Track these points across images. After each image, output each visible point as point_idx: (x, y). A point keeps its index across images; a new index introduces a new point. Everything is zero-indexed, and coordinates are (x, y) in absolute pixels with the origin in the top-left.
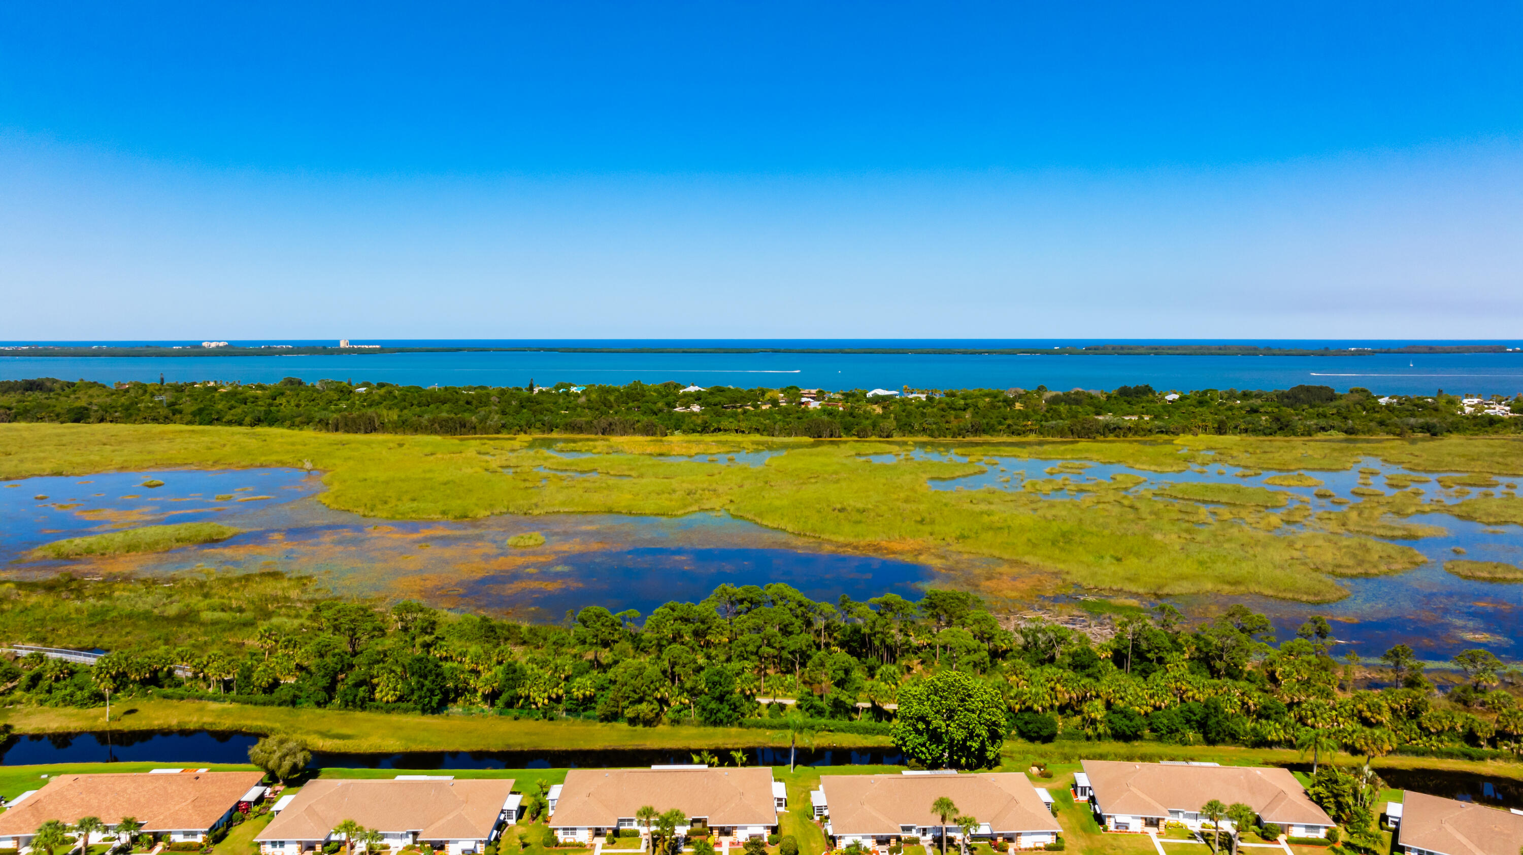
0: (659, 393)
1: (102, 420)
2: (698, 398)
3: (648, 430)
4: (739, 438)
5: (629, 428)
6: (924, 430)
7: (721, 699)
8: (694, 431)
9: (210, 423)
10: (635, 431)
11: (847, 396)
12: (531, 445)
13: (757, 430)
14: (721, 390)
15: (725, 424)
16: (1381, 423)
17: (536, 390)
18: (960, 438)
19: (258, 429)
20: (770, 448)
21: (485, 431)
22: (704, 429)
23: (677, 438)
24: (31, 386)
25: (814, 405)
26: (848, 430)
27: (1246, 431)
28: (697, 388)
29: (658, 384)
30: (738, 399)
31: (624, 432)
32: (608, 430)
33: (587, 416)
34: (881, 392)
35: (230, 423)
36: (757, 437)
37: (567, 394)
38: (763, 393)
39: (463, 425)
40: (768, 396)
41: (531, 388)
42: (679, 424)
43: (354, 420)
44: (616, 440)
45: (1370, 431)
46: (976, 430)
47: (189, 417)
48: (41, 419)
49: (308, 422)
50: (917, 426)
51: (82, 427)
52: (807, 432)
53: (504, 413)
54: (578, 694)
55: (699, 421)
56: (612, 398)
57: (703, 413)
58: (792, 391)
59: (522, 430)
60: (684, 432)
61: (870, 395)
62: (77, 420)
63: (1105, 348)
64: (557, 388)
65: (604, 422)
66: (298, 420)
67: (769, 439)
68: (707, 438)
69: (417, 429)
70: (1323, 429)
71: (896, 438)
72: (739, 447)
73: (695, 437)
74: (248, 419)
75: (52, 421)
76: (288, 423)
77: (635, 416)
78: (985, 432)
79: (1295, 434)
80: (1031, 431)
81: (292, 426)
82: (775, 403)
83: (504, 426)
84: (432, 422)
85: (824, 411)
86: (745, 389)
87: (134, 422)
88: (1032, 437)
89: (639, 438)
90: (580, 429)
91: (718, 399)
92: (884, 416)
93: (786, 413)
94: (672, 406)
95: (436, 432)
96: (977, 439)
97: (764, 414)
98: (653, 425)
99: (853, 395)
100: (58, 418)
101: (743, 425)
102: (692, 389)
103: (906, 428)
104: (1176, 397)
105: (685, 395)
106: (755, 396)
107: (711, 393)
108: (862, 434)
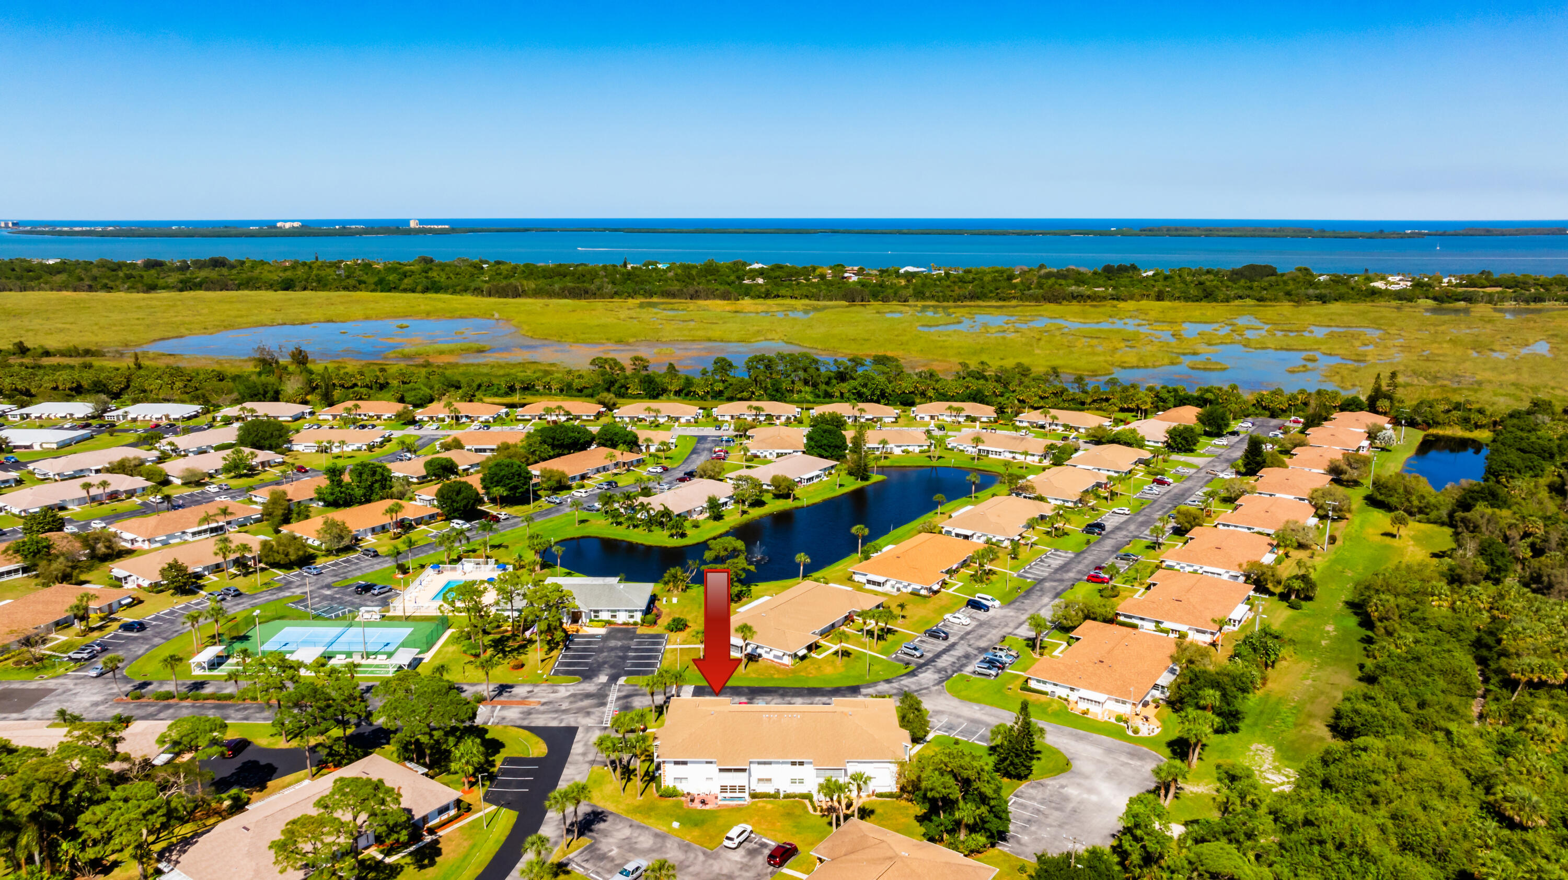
0: (731, 269)
1: (305, 289)
2: (761, 273)
3: (725, 296)
4: (793, 302)
5: (711, 295)
6: (933, 296)
7: (777, 391)
8: (759, 297)
9: (390, 291)
10: (715, 297)
11: (882, 272)
12: (641, 306)
13: (807, 297)
14: (780, 267)
15: (783, 292)
16: (1288, 294)
17: (629, 267)
18: (959, 303)
19: (429, 295)
20: (816, 309)
21: (603, 297)
22: (767, 296)
23: (747, 303)
24: (217, 263)
25: (855, 278)
26: (875, 296)
27: (1179, 298)
28: (760, 265)
29: (728, 263)
30: (793, 274)
31: (707, 298)
32: (695, 296)
33: (676, 286)
34: (911, 269)
35: (405, 290)
36: (807, 301)
37: (656, 269)
38: (814, 269)
39: (586, 292)
40: (818, 272)
41: (625, 265)
42: (748, 292)
43: (503, 288)
44: (701, 302)
45: (1276, 299)
46: (973, 297)
47: (373, 287)
48: (259, 288)
49: (466, 290)
50: (927, 294)
51: (290, 294)
52: (844, 298)
53: (614, 283)
54: (716, 389)
55: (763, 290)
56: (694, 272)
57: (766, 284)
58: (839, 268)
59: (630, 296)
60: (752, 298)
61: (902, 271)
62: (286, 289)
63: (1159, 230)
64: (646, 265)
65: (691, 290)
66: (458, 288)
67: (816, 303)
68: (769, 302)
69: (551, 294)
70: (1241, 297)
71: (910, 303)
72: (794, 309)
73: (761, 301)
74: (419, 288)
75: (267, 289)
76: (451, 290)
77: (715, 286)
78: (978, 298)
79: (1216, 300)
80: (1014, 298)
81: (454, 292)
82: (822, 277)
83: (616, 293)
84: (563, 289)
85: (859, 282)
86: (799, 267)
87: (330, 290)
88: (1014, 302)
89: (719, 302)
90: (674, 296)
91: (778, 273)
92: (906, 287)
93: (830, 284)
94: (741, 278)
95: (566, 297)
96: (972, 303)
97: (813, 285)
98: (729, 292)
99: (886, 271)
100: (271, 286)
101: (797, 293)
102: (756, 266)
103: (920, 294)
104: (1151, 273)
105: (752, 271)
106: (807, 272)
107: (772, 269)
108: (885, 300)
